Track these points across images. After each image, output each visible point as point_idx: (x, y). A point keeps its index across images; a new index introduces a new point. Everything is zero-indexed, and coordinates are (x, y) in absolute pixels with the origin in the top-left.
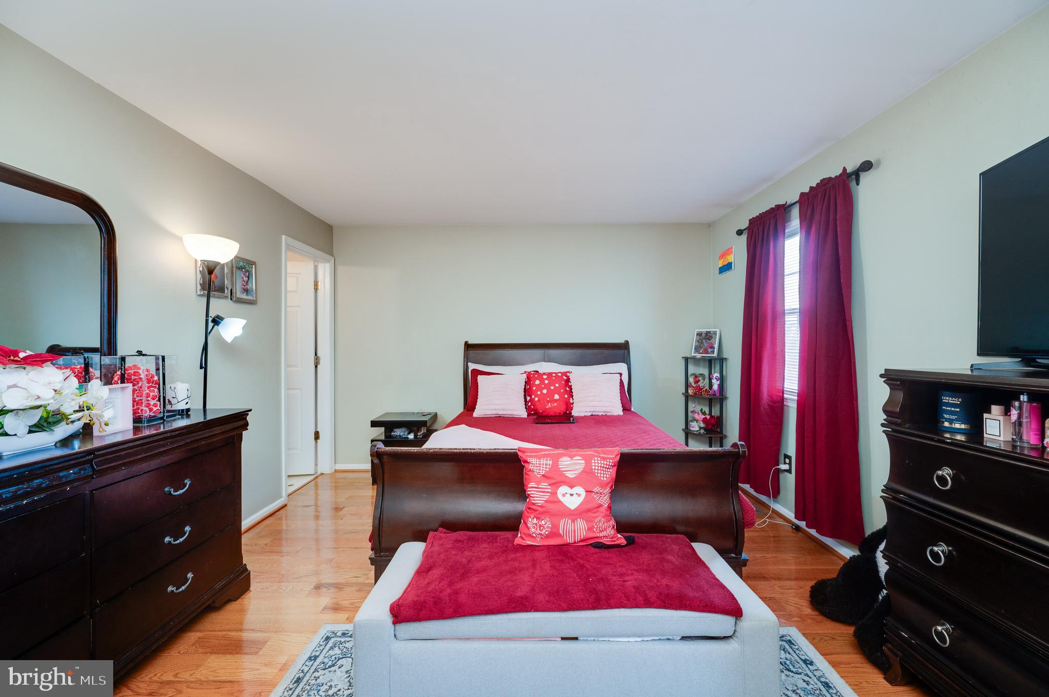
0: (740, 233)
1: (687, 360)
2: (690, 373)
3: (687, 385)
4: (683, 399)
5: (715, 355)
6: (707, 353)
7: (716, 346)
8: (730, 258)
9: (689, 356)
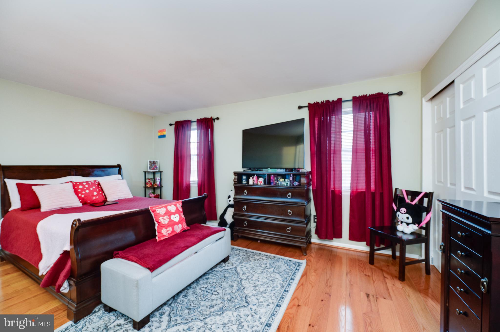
0: (171, 125)
1: (145, 172)
2: (147, 177)
3: (146, 183)
4: (144, 189)
5: (158, 170)
6: (155, 169)
7: (158, 167)
8: (165, 133)
9: (146, 171)
